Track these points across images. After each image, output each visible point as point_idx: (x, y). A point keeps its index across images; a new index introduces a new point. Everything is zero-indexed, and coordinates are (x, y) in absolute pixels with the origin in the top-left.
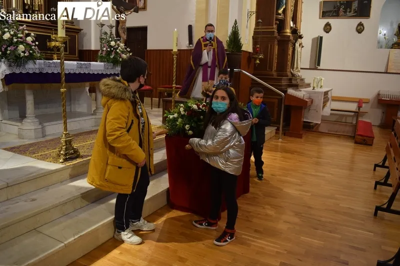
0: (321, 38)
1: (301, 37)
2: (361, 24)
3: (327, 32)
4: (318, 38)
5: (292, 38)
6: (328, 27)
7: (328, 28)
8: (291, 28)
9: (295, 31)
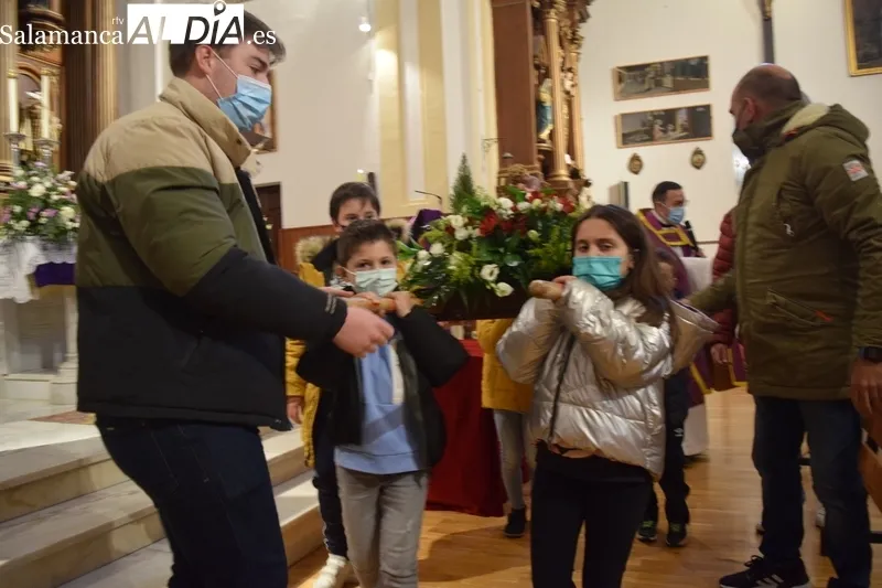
0: (626, 184)
1: (587, 184)
2: (698, 152)
3: (636, 173)
4: (618, 186)
5: (571, 185)
6: (637, 163)
7: (636, 165)
8: (569, 165)
9: (575, 173)
